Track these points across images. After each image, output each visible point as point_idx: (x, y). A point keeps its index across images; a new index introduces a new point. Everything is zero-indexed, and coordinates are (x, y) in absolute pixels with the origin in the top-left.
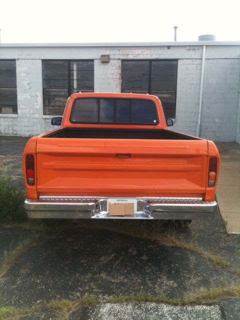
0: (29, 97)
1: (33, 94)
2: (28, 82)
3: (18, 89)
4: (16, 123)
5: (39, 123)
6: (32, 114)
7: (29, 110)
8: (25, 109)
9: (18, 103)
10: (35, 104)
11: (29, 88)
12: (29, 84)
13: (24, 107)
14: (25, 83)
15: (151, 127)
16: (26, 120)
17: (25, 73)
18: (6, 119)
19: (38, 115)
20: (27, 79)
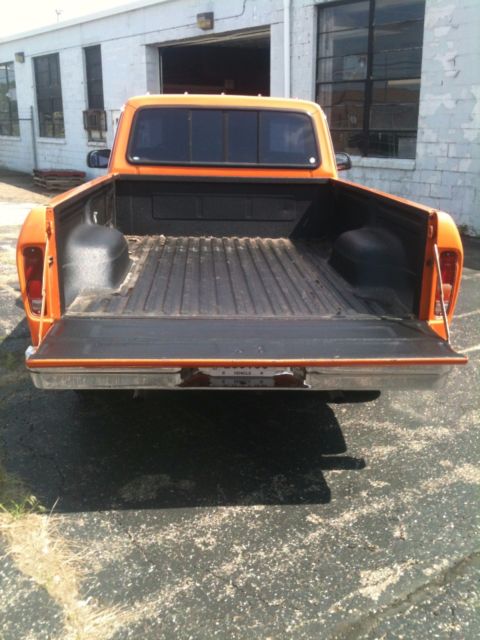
0: (450, 105)
1: (463, 94)
2: (451, 55)
3: (425, 81)
4: (408, 186)
5: (470, 187)
6: (454, 158)
7: (445, 147)
8: (437, 143)
9: (421, 123)
10: (465, 125)
11: (454, 73)
12: (454, 61)
13: (433, 138)
14: (444, 61)
15: (305, 175)
16: (434, 178)
17: (447, 25)
18: (386, 175)
19: (469, 161)
20: (450, 44)
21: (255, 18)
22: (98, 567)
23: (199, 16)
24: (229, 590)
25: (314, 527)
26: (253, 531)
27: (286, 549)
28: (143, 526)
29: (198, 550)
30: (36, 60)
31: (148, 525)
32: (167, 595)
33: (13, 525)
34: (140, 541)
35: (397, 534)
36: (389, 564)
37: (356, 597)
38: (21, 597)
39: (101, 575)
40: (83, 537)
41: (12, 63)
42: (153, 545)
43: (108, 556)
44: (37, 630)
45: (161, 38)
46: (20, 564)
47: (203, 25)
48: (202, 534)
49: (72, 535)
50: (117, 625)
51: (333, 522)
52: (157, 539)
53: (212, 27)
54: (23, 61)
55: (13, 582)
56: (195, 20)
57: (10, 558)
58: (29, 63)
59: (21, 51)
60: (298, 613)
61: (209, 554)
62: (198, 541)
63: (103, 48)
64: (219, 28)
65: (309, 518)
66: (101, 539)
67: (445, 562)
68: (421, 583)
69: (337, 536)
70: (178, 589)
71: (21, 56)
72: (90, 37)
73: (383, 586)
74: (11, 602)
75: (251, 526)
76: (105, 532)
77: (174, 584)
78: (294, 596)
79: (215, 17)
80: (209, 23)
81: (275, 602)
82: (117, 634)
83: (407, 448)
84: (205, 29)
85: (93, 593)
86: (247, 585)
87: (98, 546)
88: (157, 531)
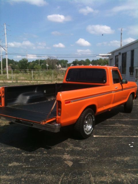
30: (123, 54)
41: (118, 55)
54: (120, 55)
59: (120, 52)
63: (135, 51)
71: (120, 53)
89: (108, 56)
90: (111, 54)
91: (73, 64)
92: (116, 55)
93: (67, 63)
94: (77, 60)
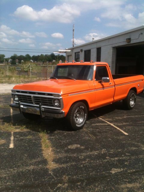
21: (142, 39)
22: (58, 158)
23: (127, 39)
24: (82, 166)
25: (107, 159)
26: (92, 157)
27: (98, 161)
28: (70, 153)
29: (79, 158)
30: (85, 51)
31: (71, 153)
32: (69, 164)
33: (45, 149)
34: (68, 155)
35: (126, 163)
36: (120, 168)
37: (109, 172)
38: (42, 160)
39: (58, 159)
40: (57, 153)
41: (79, 52)
42: (70, 156)
43: (61, 156)
44: (42, 165)
45: (117, 45)
46: (43, 155)
47: (128, 41)
48: (81, 156)
49: (55, 152)
50: (57, 167)
51: (112, 159)
52: (72, 155)
53: (130, 42)
54: (82, 52)
55: (41, 157)
56: (126, 40)
57: (42, 154)
58: (83, 52)
59: (82, 49)
60: (94, 172)
61: (81, 159)
62: (80, 157)
63: (102, 49)
64: (132, 42)
65: (107, 157)
66: (61, 153)
67: (134, 170)
68: (126, 173)
69: (111, 161)
70: (72, 164)
72: (98, 45)
73: (116, 172)
74: (39, 160)
75: (93, 156)
76: (62, 152)
77: (71, 163)
78: (95, 169)
79: (131, 39)
80: (129, 41)
81: (90, 169)
82: (56, 168)
83: (141, 149)
84: (128, 42)
85: (55, 162)
86: (86, 166)
87: (59, 154)
88: (72, 154)
89: (65, 52)
90: (70, 51)
91: (11, 59)
92: (76, 52)
93: (4, 58)
94: (16, 55)
